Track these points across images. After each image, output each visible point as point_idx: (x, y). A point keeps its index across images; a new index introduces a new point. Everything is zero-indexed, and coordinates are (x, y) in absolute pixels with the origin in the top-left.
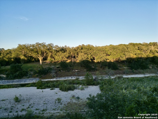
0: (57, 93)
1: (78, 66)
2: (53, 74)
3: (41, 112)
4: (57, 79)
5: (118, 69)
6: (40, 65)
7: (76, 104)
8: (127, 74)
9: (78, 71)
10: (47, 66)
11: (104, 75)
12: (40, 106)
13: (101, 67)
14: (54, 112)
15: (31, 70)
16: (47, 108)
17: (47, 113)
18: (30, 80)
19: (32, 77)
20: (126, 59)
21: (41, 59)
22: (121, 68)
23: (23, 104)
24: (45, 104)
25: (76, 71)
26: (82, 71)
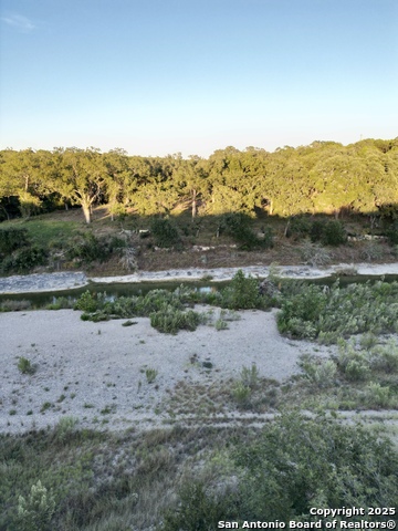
0: (142, 342)
1: (211, 231)
2: (128, 259)
3: (101, 418)
4: (142, 275)
5: (344, 242)
6: (85, 223)
7: (200, 389)
8: (375, 260)
9: (210, 251)
10: (109, 230)
11: (296, 264)
12: (96, 391)
13: (288, 236)
14: (135, 418)
15: (59, 246)
16: (116, 402)
17: (116, 421)
18: (57, 278)
19: (62, 269)
20: (376, 209)
21: (86, 203)
22: (355, 239)
23: (45, 384)
24: (109, 386)
25: (204, 249)
26: (224, 249)
